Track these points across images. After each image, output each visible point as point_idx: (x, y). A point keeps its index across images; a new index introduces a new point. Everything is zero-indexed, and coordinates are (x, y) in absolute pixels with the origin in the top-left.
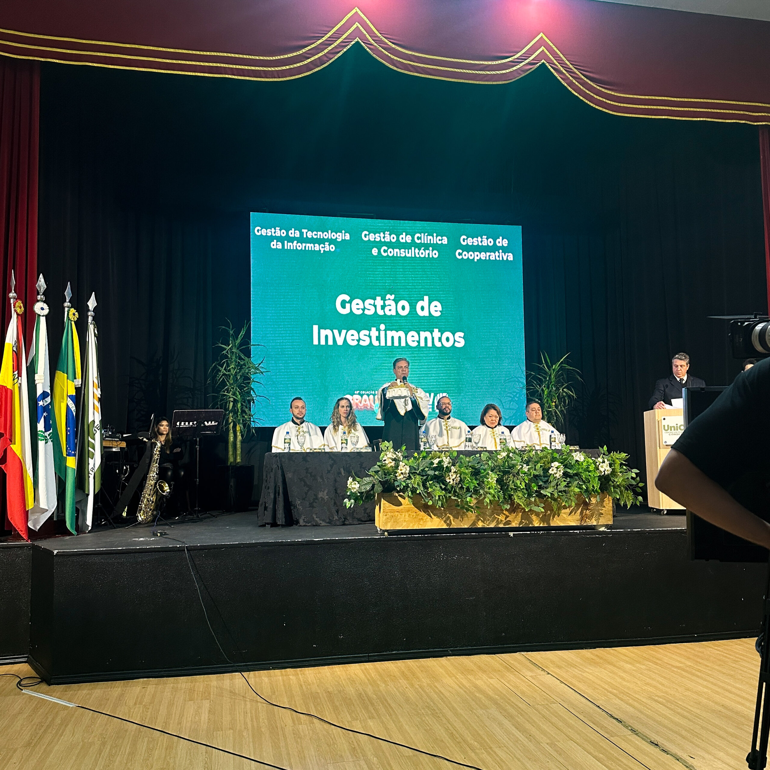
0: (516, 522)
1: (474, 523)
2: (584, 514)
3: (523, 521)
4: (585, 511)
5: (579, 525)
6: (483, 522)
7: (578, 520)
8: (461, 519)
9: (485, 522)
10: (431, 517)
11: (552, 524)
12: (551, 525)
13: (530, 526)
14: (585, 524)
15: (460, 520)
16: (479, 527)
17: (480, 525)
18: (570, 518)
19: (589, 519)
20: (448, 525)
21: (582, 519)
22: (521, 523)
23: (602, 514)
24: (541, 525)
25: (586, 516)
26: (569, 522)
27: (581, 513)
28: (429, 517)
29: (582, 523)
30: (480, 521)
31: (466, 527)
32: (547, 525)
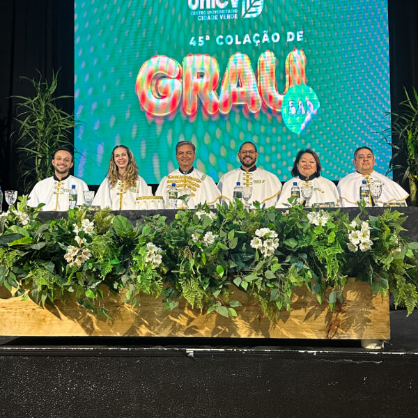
0: (207, 328)
1: (133, 329)
2: (333, 319)
3: (219, 327)
4: (334, 315)
5: (323, 338)
6: (149, 327)
7: (320, 330)
8: (111, 322)
9: (152, 328)
10: (59, 317)
11: (273, 335)
12: (271, 337)
13: (233, 336)
14: (335, 338)
15: (109, 324)
16: (141, 335)
17: (143, 332)
18: (305, 324)
19: (342, 329)
20: (87, 330)
21: (329, 329)
22: (215, 330)
23: (369, 321)
24: (253, 336)
25: (337, 323)
26: (305, 333)
27: (329, 316)
28: (56, 318)
29: (329, 336)
30: (143, 326)
31: (118, 335)
32: (263, 337)
